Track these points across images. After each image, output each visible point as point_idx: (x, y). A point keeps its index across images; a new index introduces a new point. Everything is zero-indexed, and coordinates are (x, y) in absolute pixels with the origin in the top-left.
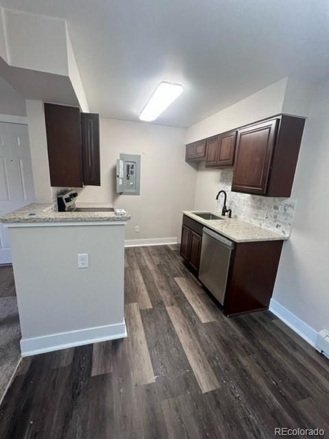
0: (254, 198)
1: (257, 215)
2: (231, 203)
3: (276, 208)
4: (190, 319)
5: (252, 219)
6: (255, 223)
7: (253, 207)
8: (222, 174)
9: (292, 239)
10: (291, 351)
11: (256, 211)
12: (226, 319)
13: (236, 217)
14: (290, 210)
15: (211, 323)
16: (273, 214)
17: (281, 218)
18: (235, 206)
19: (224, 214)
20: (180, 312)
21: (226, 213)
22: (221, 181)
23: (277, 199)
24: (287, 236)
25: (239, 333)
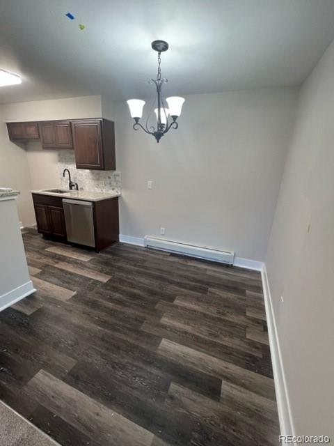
0: (93, 173)
1: (98, 185)
2: (75, 179)
3: (109, 178)
4: (77, 263)
5: (96, 188)
6: (98, 190)
7: (93, 179)
8: (59, 155)
9: (123, 195)
10: (135, 251)
11: (96, 182)
12: (100, 254)
13: (81, 189)
14: (117, 178)
15: (92, 259)
16: (109, 182)
17: (114, 183)
18: (79, 181)
19: (71, 188)
20: (67, 263)
21: (73, 187)
22: (59, 161)
23: (108, 172)
24: (119, 193)
25: (110, 256)
